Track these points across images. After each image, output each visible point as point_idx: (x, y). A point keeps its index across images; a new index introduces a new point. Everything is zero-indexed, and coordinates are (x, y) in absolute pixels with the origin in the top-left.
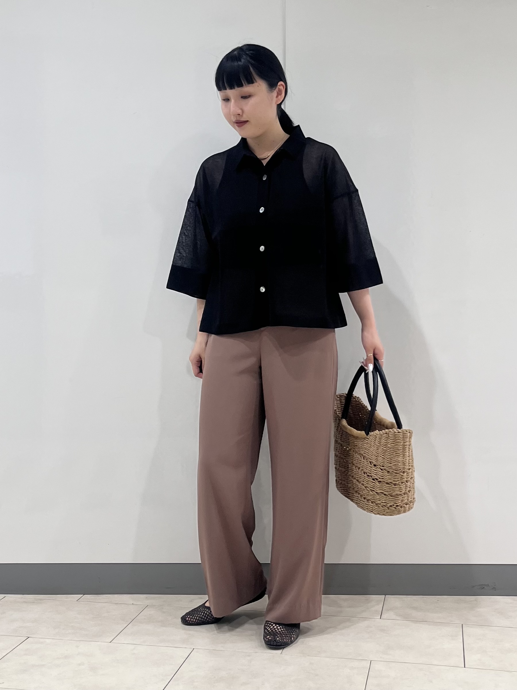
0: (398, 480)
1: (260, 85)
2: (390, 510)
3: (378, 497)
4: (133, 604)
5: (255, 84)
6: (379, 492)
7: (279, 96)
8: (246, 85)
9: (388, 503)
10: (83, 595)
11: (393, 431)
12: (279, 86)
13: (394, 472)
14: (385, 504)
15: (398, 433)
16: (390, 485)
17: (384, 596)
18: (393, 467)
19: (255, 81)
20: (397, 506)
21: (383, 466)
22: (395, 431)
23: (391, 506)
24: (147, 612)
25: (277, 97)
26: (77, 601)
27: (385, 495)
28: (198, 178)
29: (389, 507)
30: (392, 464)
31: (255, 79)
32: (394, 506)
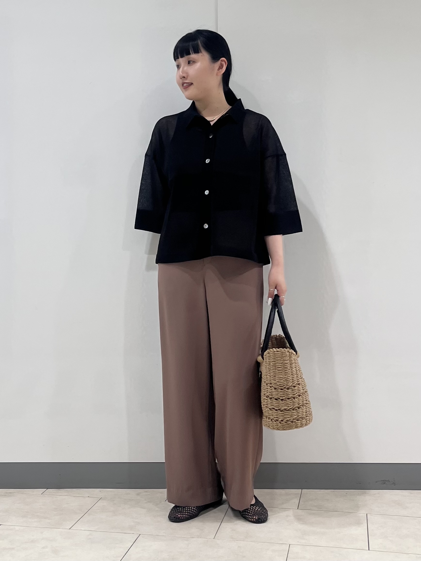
0: (284, 396)
1: (204, 55)
2: (282, 425)
3: (270, 412)
4: (89, 497)
5: (200, 54)
6: (271, 407)
7: (220, 70)
8: (192, 53)
9: (279, 418)
10: (46, 489)
11: (273, 350)
12: (222, 61)
13: (279, 389)
14: (277, 419)
15: (277, 352)
16: (279, 400)
17: (301, 490)
18: (278, 383)
19: (200, 51)
20: (287, 421)
21: (271, 384)
22: (274, 350)
23: (282, 421)
24: (100, 504)
25: (219, 69)
26: (41, 494)
27: (276, 410)
28: (153, 135)
29: (281, 422)
30: (276, 381)
31: (200, 50)
32: (284, 421)
